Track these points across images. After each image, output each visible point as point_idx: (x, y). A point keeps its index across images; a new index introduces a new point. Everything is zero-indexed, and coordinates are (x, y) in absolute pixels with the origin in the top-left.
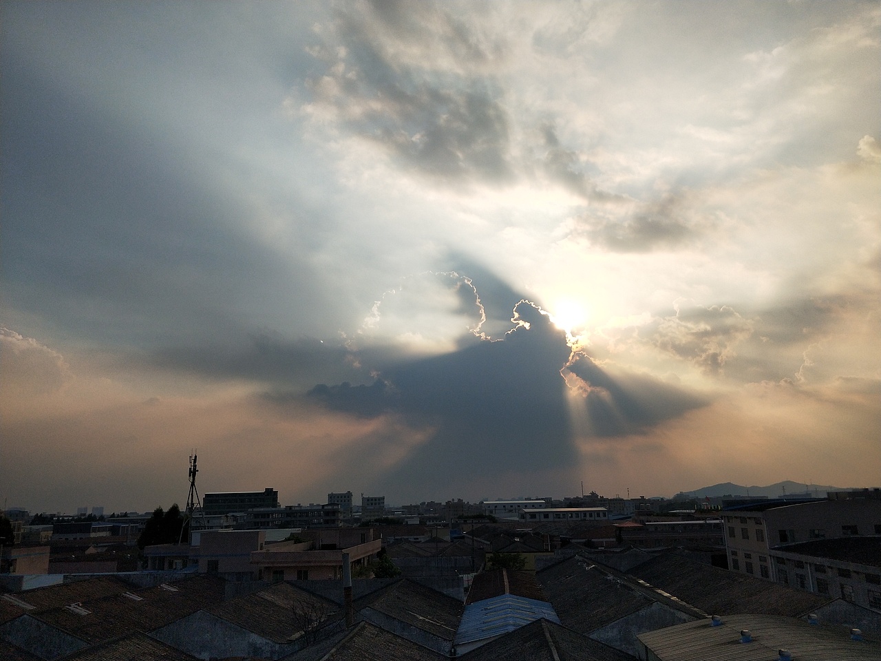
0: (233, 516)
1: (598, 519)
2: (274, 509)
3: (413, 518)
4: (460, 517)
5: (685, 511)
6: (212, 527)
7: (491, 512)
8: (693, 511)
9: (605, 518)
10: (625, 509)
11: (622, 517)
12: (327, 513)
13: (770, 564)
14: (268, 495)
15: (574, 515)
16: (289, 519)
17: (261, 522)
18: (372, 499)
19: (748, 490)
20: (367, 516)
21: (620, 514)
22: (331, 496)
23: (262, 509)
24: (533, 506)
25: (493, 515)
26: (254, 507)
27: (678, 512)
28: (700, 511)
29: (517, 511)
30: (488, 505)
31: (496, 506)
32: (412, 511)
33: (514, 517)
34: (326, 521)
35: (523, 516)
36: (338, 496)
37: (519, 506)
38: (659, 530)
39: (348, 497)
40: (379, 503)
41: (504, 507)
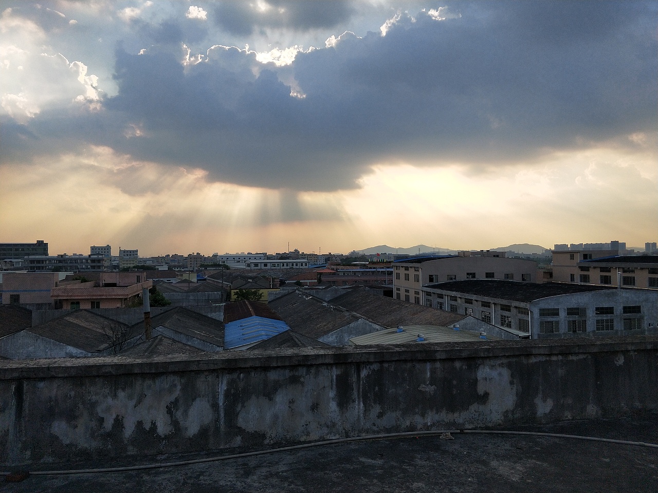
0: (10, 261)
1: (302, 267)
2: (46, 257)
3: (163, 265)
5: (361, 263)
7: (224, 262)
8: (367, 263)
9: (306, 267)
10: (318, 261)
12: (93, 261)
13: (422, 296)
14: (39, 245)
15: (285, 265)
16: (61, 264)
17: (37, 267)
18: (127, 251)
20: (124, 264)
21: (315, 264)
22: (93, 248)
23: (37, 257)
24: (255, 258)
25: (226, 263)
26: (28, 255)
27: (358, 263)
28: (372, 263)
29: (243, 262)
30: (222, 257)
31: (228, 259)
32: (160, 261)
33: (242, 266)
34: (93, 267)
35: (249, 265)
36: (99, 248)
37: (245, 258)
38: (346, 274)
39: (108, 249)
40: (133, 255)
41: (234, 259)
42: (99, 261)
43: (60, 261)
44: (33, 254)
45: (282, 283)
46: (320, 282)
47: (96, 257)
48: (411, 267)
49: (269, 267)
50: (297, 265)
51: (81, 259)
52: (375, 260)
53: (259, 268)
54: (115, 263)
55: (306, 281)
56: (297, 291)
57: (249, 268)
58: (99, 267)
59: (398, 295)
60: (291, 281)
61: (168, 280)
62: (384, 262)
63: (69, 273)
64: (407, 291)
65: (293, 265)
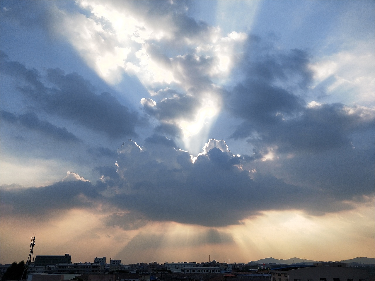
0: (49, 267)
1: (216, 272)
2: (68, 264)
3: (133, 270)
4: (155, 271)
5: (254, 270)
6: (37, 272)
7: (169, 268)
8: (257, 270)
9: (219, 272)
10: (228, 268)
11: (227, 272)
12: (94, 267)
14: (66, 257)
15: (206, 270)
16: (75, 269)
17: (62, 270)
18: (115, 261)
19: (279, 261)
20: (112, 269)
21: (226, 270)
22: (96, 259)
23: (63, 264)
24: (188, 266)
25: (170, 270)
26: (60, 262)
27: (251, 270)
28: (260, 270)
29: (181, 268)
30: (169, 265)
31: (171, 266)
32: (133, 267)
33: (179, 271)
34: (93, 271)
35: (183, 271)
36: (99, 259)
37: (182, 266)
38: (243, 278)
39: (104, 259)
40: (118, 263)
41: (175, 266)
42: (97, 267)
43: (75, 267)
44: (62, 262)
47: (95, 264)
48: (282, 274)
49: (196, 272)
50: (213, 271)
51: (87, 266)
52: (262, 268)
53: (190, 272)
54: (107, 268)
57: (183, 273)
58: (96, 271)
62: (267, 270)
63: (78, 275)
65: (211, 271)
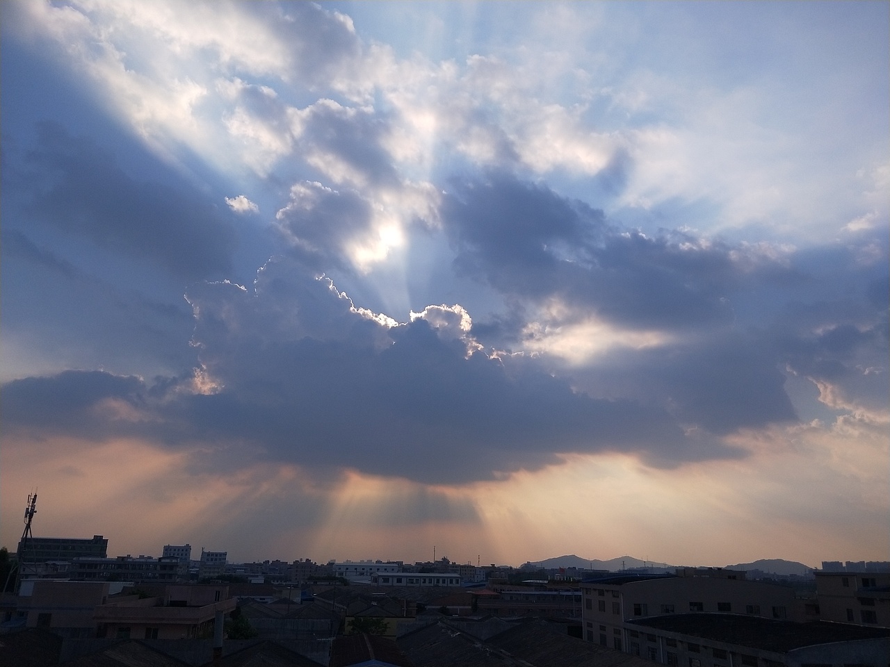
0: (54, 564)
1: (452, 585)
2: (102, 559)
3: (257, 576)
5: (537, 581)
7: (342, 574)
8: (546, 582)
9: (457, 585)
10: (476, 576)
11: (471, 584)
12: (164, 567)
14: (96, 543)
15: (427, 580)
16: (119, 571)
17: (87, 574)
18: (213, 554)
19: (591, 563)
20: (205, 572)
21: (471, 581)
22: (167, 549)
23: (90, 559)
24: (386, 570)
25: (344, 576)
26: (80, 555)
27: (531, 581)
28: (553, 582)
29: (368, 574)
30: (340, 566)
31: (347, 569)
32: (256, 569)
33: (366, 581)
34: (163, 576)
35: (375, 580)
36: (175, 548)
37: (371, 569)
38: (514, 599)
39: (186, 550)
40: (220, 559)
41: (356, 569)
42: (172, 567)
43: (120, 566)
44: (85, 555)
45: (421, 609)
46: (475, 608)
47: (168, 561)
48: (607, 591)
49: (404, 583)
50: (444, 582)
51: (148, 564)
52: (557, 577)
53: (390, 584)
54: (193, 571)
55: (455, 607)
56: (439, 623)
57: (375, 584)
58: (170, 576)
59: (590, 634)
60: (434, 607)
61: (261, 599)
62: (569, 582)
63: (128, 584)
64: (603, 628)
